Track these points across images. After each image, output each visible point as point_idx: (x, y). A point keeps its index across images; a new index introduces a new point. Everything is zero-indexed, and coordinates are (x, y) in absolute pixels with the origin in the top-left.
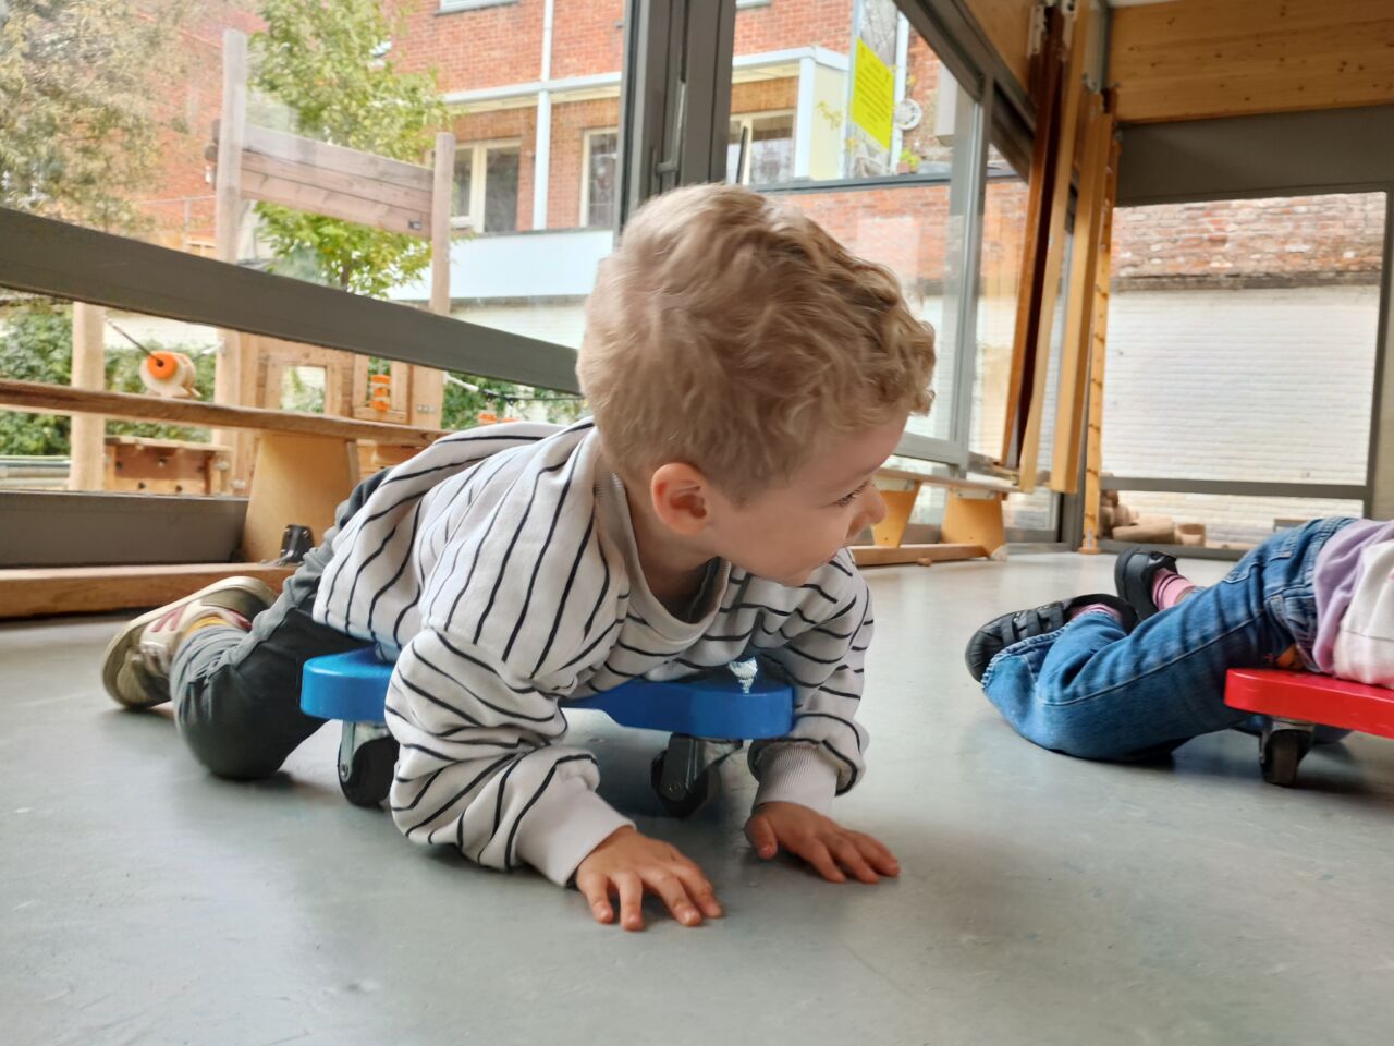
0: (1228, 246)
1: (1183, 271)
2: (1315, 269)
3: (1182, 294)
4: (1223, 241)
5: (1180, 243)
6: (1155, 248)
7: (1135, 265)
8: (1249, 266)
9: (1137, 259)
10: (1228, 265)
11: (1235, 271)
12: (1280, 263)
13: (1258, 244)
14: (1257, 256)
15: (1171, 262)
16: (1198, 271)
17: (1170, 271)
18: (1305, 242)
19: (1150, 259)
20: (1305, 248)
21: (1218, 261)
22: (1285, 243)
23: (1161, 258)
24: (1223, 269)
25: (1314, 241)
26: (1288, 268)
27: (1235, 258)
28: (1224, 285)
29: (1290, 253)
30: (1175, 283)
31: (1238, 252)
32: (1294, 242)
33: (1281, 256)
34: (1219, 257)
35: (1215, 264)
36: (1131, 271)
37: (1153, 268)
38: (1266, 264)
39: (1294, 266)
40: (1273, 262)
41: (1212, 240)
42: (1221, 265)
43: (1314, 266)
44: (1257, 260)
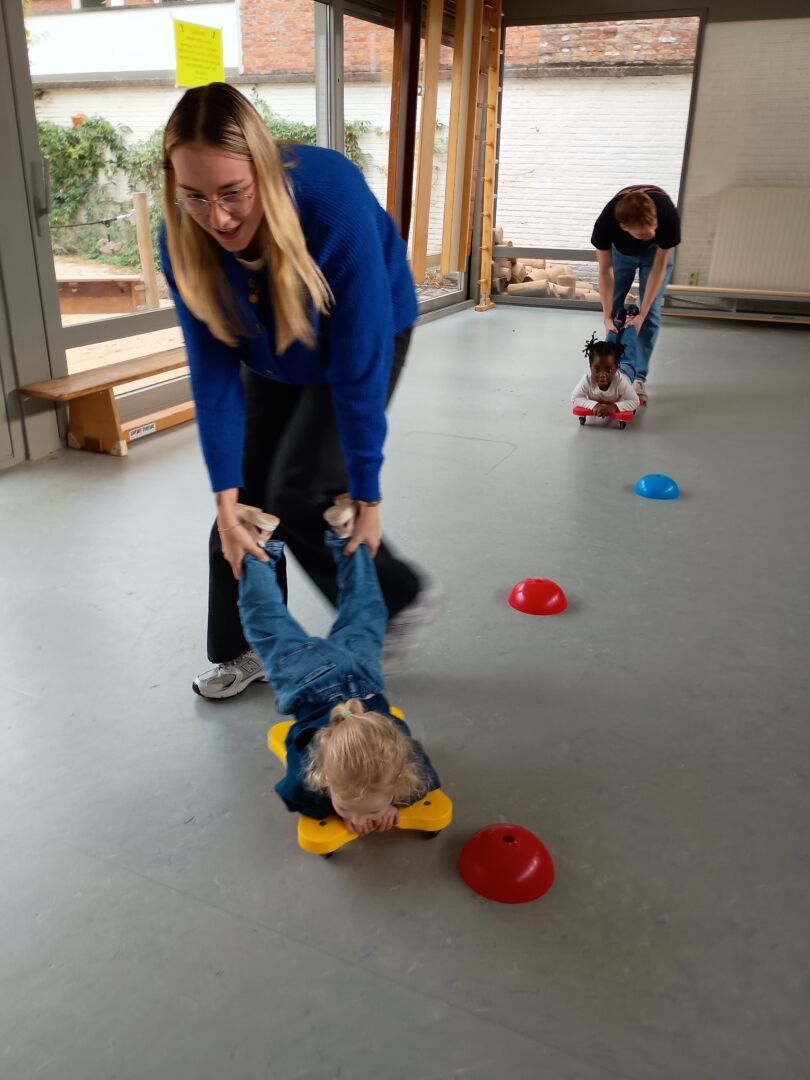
0: (618, 37)
1: (585, 59)
2: (679, 58)
3: (583, 80)
4: (614, 33)
5: (582, 35)
6: (565, 38)
7: (550, 54)
8: (631, 56)
9: (551, 48)
11: (622, 59)
12: (654, 52)
15: (575, 51)
16: (595, 59)
17: (575, 59)
18: (673, 35)
19: (561, 49)
20: (672, 39)
21: (610, 50)
22: (658, 35)
23: (569, 48)
24: (613, 57)
25: (679, 34)
26: (660, 57)
27: (622, 49)
29: (662, 43)
31: (625, 42)
32: (665, 35)
33: (655, 47)
34: (611, 47)
35: (607, 53)
36: (547, 58)
37: (563, 56)
38: (644, 53)
39: (664, 55)
40: (649, 52)
41: (606, 32)
42: (612, 54)
43: (678, 55)
44: (638, 50)
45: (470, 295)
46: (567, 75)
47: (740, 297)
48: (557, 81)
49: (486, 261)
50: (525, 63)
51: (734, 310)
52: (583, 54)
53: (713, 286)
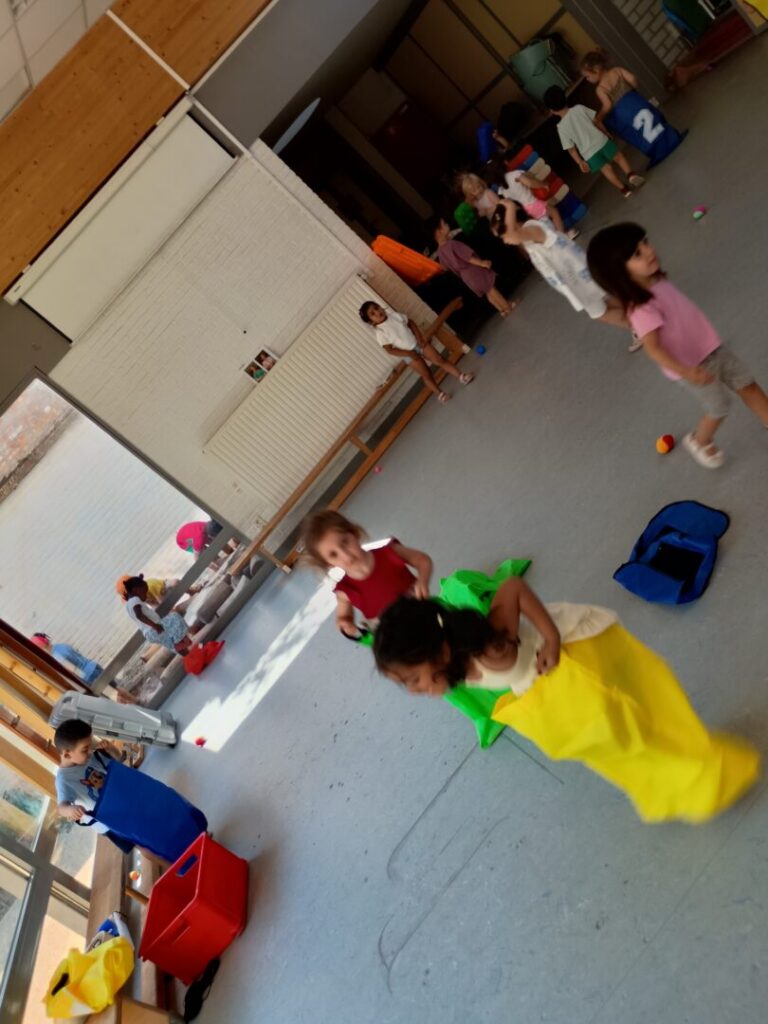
18: (15, 425)
20: (20, 428)
22: (5, 437)
25: (20, 420)
26: (27, 448)
29: (16, 439)
32: (10, 431)
33: (13, 446)
38: (10, 458)
39: (28, 444)
40: (14, 453)
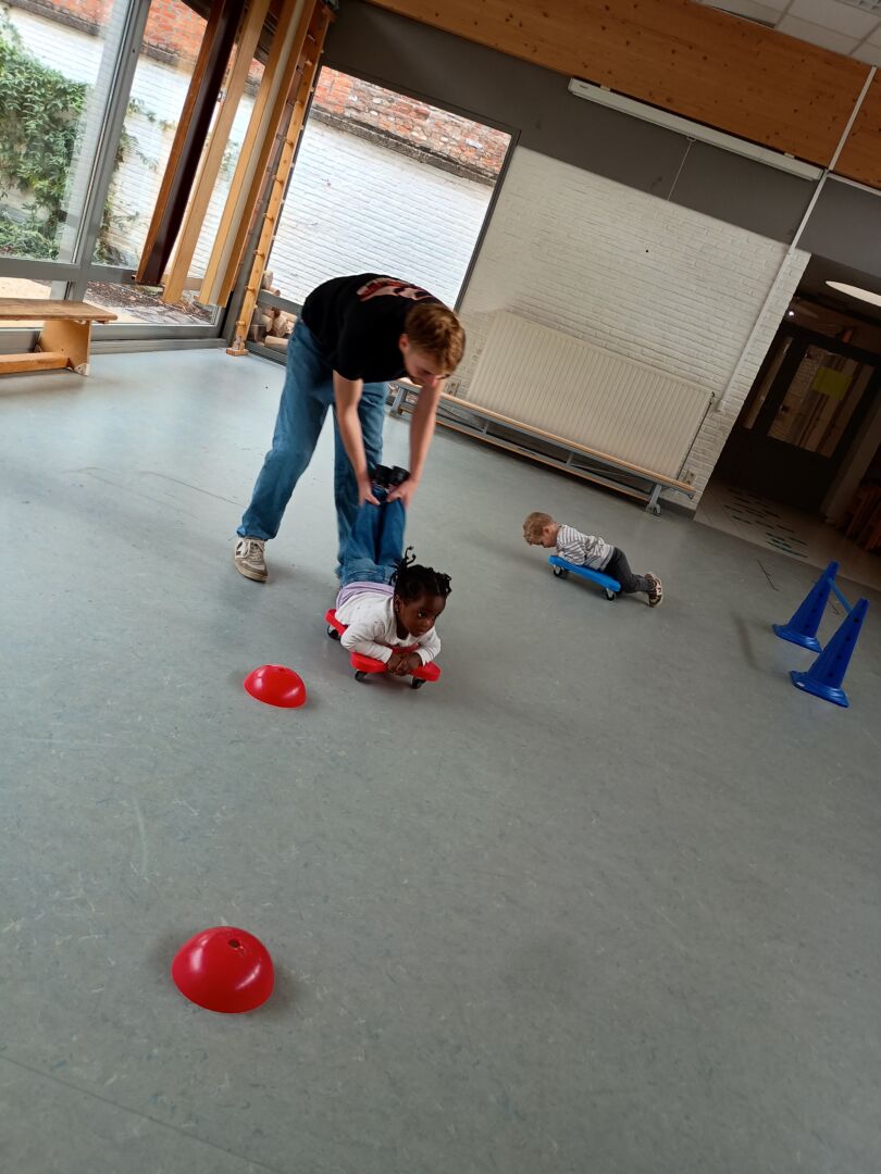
0: (428, 121)
1: (391, 130)
2: (482, 166)
3: (385, 151)
4: (426, 116)
5: (394, 104)
6: (376, 101)
7: (359, 111)
8: (437, 146)
9: (360, 105)
10: (424, 138)
11: (428, 146)
12: (459, 151)
13: (449, 129)
14: (445, 139)
15: (384, 118)
16: (401, 134)
17: (382, 126)
18: (480, 141)
19: (370, 110)
20: (479, 145)
21: (418, 132)
22: (466, 136)
23: (378, 112)
24: (420, 140)
25: (487, 142)
26: (463, 158)
27: (430, 135)
28: (414, 155)
29: (468, 145)
30: (381, 139)
31: (434, 130)
32: (473, 138)
33: (462, 146)
34: (420, 129)
35: (414, 134)
36: (354, 114)
37: (370, 118)
38: (449, 148)
39: (467, 157)
40: (455, 149)
41: (417, 111)
42: (418, 136)
43: (481, 164)
44: (445, 143)
45: (222, 333)
46: (369, 138)
47: (494, 420)
48: (359, 140)
49: (249, 303)
50: (331, 109)
51: (484, 431)
52: (389, 124)
53: (470, 401)
